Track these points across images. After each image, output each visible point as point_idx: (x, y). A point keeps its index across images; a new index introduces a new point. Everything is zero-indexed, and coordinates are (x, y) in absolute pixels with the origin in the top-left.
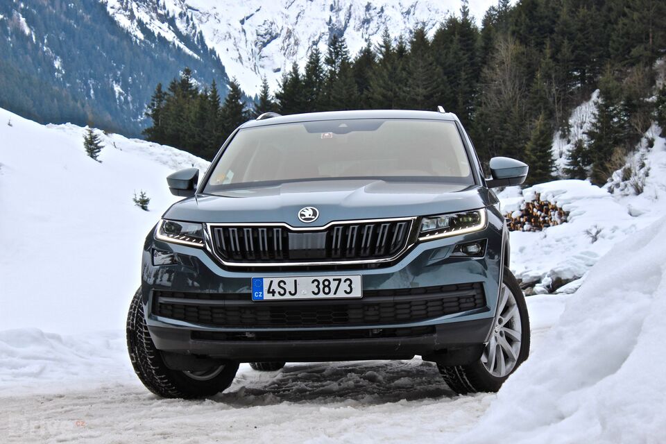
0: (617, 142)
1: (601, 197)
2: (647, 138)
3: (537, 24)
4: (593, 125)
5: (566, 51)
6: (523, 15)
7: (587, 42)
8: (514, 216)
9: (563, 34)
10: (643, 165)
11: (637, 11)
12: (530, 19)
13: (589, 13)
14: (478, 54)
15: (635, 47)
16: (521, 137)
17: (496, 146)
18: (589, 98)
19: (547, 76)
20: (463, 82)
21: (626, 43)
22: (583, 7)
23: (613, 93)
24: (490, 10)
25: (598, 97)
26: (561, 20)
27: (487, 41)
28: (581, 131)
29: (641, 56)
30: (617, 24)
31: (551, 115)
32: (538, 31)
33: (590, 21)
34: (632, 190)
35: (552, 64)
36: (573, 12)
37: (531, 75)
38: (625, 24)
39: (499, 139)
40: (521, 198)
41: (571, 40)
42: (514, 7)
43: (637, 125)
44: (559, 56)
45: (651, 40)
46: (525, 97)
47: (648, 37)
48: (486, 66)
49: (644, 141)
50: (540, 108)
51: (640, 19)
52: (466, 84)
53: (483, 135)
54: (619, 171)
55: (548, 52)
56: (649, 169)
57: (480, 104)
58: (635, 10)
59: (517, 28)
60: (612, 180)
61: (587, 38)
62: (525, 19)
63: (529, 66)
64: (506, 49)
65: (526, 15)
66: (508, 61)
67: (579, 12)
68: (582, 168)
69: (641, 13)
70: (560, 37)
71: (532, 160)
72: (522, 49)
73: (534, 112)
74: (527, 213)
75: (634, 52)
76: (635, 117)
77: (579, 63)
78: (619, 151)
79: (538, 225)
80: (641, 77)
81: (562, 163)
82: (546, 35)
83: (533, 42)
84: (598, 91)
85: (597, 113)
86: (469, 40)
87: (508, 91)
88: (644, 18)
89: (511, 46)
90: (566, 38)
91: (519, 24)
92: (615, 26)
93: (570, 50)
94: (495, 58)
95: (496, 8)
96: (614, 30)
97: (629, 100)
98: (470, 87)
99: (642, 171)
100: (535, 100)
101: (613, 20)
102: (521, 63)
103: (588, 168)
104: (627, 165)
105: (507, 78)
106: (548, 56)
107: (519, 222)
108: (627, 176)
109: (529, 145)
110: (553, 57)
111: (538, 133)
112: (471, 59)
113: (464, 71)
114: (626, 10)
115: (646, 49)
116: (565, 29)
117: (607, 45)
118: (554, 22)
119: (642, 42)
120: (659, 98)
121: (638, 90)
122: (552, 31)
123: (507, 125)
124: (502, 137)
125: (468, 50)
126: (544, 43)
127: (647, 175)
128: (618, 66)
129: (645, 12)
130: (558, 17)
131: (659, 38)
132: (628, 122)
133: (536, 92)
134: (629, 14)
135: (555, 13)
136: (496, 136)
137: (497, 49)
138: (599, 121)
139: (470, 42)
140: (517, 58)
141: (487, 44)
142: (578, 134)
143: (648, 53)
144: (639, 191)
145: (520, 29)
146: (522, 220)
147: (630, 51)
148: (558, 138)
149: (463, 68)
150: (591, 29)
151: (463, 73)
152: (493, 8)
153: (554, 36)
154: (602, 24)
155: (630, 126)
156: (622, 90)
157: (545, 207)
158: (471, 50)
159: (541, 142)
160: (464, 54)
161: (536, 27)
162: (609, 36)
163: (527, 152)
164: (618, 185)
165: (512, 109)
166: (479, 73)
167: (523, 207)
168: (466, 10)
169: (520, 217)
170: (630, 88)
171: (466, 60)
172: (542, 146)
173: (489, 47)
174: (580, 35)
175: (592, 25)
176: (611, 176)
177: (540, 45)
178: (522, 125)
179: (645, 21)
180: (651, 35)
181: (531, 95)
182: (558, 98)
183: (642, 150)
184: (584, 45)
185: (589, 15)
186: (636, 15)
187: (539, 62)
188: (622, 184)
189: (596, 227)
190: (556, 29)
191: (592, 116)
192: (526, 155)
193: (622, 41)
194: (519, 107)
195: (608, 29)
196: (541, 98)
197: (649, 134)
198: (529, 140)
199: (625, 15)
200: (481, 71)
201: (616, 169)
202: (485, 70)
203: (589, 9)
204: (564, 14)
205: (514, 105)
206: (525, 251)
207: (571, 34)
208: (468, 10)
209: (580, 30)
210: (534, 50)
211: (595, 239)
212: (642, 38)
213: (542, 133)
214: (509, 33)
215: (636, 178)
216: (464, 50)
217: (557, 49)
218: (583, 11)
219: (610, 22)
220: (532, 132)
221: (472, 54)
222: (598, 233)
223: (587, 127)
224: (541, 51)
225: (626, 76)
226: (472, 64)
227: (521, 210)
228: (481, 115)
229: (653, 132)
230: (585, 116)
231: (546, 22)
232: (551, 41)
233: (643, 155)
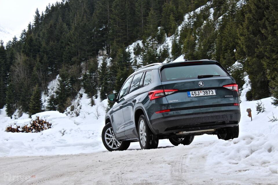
0: (68, 96)
1: (64, 118)
2: (80, 94)
3: (33, 48)
4: (58, 89)
5: (45, 59)
6: (27, 44)
7: (54, 56)
8: (28, 126)
9: (44, 52)
10: (79, 105)
11: (73, 43)
12: (30, 46)
13: (54, 44)
14: (8, 60)
15: (73, 57)
16: (28, 94)
17: (18, 98)
18: (56, 78)
19: (38, 69)
20: (2, 72)
21: (69, 56)
22: (51, 42)
23: (66, 76)
24: (9, 42)
25: (59, 78)
26: (43, 46)
27: (12, 55)
28: (53, 91)
29: (75, 61)
30: (66, 48)
31: (40, 85)
32: (33, 51)
33: (54, 47)
34: (75, 115)
35: (40, 64)
36: (47, 43)
37: (31, 68)
38: (69, 48)
39: (18, 95)
40: (31, 119)
41: (47, 54)
42: (19, 41)
43: (76, 88)
44: (43, 61)
45: (79, 55)
46: (29, 78)
47: (78, 54)
48: (12, 65)
49: (78, 95)
50: (36, 82)
51: (75, 46)
52: (3, 73)
53: (12, 94)
54: (70, 107)
55: (38, 59)
56: (81, 106)
57: (10, 81)
58: (72, 43)
59: (25, 50)
60: (67, 111)
61: (53, 54)
62: (28, 46)
63: (30, 65)
64: (20, 58)
65: (28, 44)
66: (21, 63)
67: (50, 43)
68: (54, 106)
69: (75, 44)
70: (43, 54)
71: (33, 103)
72: (27, 58)
73: (33, 84)
74: (34, 125)
75: (73, 59)
76: (75, 85)
77: (51, 64)
78: (69, 99)
79: (38, 130)
80: (76, 69)
81: (46, 104)
82: (37, 52)
83: (31, 55)
84: (59, 75)
85: (59, 84)
86: (4, 54)
87: (22, 76)
88: (76, 46)
89: (22, 57)
90: (45, 54)
91: (25, 48)
92: (65, 49)
93: (47, 59)
94: (15, 62)
95: (12, 41)
96: (64, 50)
97: (72, 78)
98: (5, 74)
99: (79, 107)
100: (33, 79)
101: (63, 47)
102: (27, 64)
103: (56, 106)
104: (73, 105)
105: (21, 70)
106: (38, 61)
107: (31, 129)
108: (73, 109)
109: (32, 97)
110: (40, 61)
111: (36, 92)
112: (5, 62)
113: (3, 67)
114: (69, 43)
115: (77, 58)
116: (44, 50)
117: (62, 56)
118: (40, 47)
119: (75, 55)
120: (83, 78)
121: (75, 74)
122: (39, 51)
123: (23, 89)
124: (20, 94)
125: (3, 59)
126: (36, 56)
127: (81, 108)
128: (67, 65)
129: (77, 44)
130: (41, 45)
131: (83, 54)
132: (72, 87)
133: (34, 75)
134: (70, 45)
135: (40, 44)
136: (18, 94)
137: (17, 58)
138: (60, 87)
139: (4, 55)
140: (25, 62)
141: (12, 56)
142: (51, 92)
143: (79, 60)
144: (78, 115)
145: (26, 50)
146: (31, 128)
147: (71, 59)
148: (44, 94)
149: (2, 66)
150: (55, 50)
151: (2, 68)
152: (10, 42)
153: (40, 53)
154: (59, 48)
155: (73, 89)
156: (69, 75)
157: (41, 122)
158: (5, 59)
159: (37, 96)
160: (2, 60)
161: (32, 49)
162: (62, 53)
163: (31, 100)
164: (69, 113)
165: (24, 83)
166: (9, 68)
167: (32, 123)
168: (2, 42)
169: (31, 127)
170: (72, 74)
171: (3, 63)
172: (37, 97)
173: (12, 58)
174: (51, 53)
175: (55, 48)
176: (66, 109)
177: (35, 56)
178: (29, 89)
179: (77, 47)
180: (79, 53)
181: (32, 77)
182: (43, 78)
183: (78, 99)
184: (53, 57)
185: (54, 45)
186: (73, 45)
187: (35, 63)
188: (71, 112)
189: (63, 129)
190: (41, 50)
191: (57, 85)
192: (31, 101)
193: (68, 55)
194: (27, 82)
195: (62, 50)
196: (36, 78)
197: (80, 92)
198: (32, 95)
199: (68, 45)
200: (10, 67)
201: (68, 107)
202: (12, 67)
203: (54, 42)
204: (44, 44)
205: (25, 81)
206: (34, 140)
207: (47, 52)
208: (3, 42)
209: (51, 50)
210: (32, 59)
211: (63, 134)
212: (75, 54)
213: (37, 92)
214: (21, 52)
215: (76, 110)
216: (2, 58)
217: (42, 58)
218: (51, 43)
219: (62, 47)
220: (33, 92)
221: (5, 60)
222: (64, 132)
223: (55, 90)
224: (35, 59)
225: (70, 69)
226: (6, 65)
227: (31, 124)
228: (11, 85)
229: (82, 91)
230: (54, 85)
231: (36, 47)
232: (39, 55)
233: (78, 100)
